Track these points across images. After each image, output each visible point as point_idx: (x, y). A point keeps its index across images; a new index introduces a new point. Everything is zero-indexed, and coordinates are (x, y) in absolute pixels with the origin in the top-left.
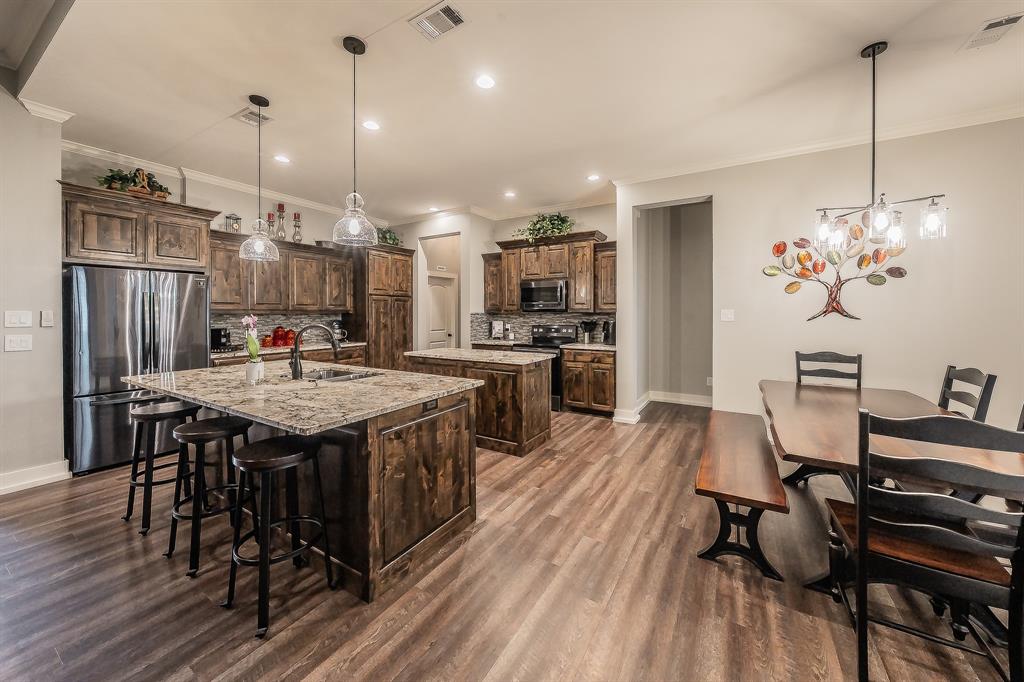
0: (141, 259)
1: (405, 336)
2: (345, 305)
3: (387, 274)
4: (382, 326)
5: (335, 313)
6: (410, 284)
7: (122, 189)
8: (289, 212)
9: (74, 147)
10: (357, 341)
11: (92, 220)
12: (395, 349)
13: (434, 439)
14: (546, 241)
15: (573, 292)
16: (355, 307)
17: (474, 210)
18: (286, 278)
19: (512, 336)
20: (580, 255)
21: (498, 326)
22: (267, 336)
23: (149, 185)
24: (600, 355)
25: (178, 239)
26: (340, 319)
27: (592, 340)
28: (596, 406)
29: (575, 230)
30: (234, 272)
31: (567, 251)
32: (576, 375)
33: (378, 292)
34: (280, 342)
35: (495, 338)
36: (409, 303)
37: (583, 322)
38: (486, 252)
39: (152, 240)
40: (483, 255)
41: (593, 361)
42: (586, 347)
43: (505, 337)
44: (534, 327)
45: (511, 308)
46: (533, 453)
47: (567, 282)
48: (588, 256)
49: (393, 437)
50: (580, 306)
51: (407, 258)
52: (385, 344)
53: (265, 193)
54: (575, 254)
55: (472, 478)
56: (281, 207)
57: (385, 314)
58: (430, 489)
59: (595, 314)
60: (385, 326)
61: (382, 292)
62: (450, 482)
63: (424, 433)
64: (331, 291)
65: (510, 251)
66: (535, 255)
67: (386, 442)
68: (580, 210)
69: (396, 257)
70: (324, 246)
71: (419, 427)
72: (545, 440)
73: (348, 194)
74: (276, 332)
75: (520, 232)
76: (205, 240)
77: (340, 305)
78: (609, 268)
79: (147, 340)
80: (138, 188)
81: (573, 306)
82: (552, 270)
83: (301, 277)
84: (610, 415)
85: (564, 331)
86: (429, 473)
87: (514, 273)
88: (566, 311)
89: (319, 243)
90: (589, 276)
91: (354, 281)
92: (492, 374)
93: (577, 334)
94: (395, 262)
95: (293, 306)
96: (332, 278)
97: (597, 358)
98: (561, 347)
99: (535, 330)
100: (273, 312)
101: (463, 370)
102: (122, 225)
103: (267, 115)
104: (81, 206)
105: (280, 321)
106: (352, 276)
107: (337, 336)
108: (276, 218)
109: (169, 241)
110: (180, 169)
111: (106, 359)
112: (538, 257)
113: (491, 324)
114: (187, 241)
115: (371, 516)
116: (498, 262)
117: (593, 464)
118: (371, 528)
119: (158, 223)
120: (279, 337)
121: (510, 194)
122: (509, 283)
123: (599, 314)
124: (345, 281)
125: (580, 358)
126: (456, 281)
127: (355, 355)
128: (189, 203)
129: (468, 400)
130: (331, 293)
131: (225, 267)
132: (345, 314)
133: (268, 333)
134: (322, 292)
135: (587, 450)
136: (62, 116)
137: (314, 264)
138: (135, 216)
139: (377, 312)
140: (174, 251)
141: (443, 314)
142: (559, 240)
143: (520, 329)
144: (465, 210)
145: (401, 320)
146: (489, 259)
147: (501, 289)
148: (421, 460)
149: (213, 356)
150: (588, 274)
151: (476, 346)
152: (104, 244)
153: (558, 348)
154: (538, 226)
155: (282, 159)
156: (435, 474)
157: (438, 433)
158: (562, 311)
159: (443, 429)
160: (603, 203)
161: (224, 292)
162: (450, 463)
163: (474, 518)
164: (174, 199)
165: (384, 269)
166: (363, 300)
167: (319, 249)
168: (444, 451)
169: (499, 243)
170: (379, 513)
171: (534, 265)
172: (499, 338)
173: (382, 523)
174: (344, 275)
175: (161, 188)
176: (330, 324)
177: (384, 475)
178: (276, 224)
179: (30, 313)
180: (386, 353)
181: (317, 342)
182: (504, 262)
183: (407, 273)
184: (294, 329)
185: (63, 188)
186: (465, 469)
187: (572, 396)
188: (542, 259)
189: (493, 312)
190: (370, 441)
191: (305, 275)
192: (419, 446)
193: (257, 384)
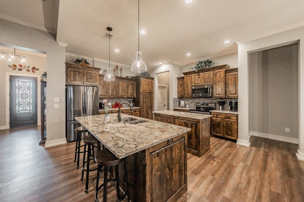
0: (83, 83)
1: (151, 105)
2: (134, 96)
3: (146, 85)
4: (144, 102)
5: (131, 98)
6: (152, 89)
7: (79, 64)
8: (119, 68)
9: (70, 54)
10: (137, 107)
11: (72, 72)
12: (148, 110)
13: (172, 155)
14: (203, 71)
15: (215, 90)
16: (137, 96)
17: (174, 62)
18: (118, 87)
19: (188, 106)
20: (218, 75)
21: (182, 103)
22: (113, 105)
23: (85, 62)
24: (229, 115)
25: (91, 77)
26: (132, 100)
27: (223, 109)
28: (227, 136)
29: (215, 65)
30: (105, 86)
31: (212, 74)
32: (217, 123)
33: (143, 91)
34: (117, 107)
35: (181, 107)
36: (152, 95)
37: (219, 102)
38: (178, 77)
39: (85, 77)
40: (177, 78)
41: (226, 118)
42: (221, 111)
43: (185, 107)
44: (197, 103)
45: (188, 96)
46: (204, 156)
47: (212, 86)
48: (222, 76)
49: (155, 155)
50: (218, 95)
51: (152, 80)
52: (145, 108)
53: (111, 63)
54: (216, 75)
55: (186, 172)
56: (117, 67)
57: (145, 98)
58: (170, 178)
59: (225, 98)
60: (145, 102)
61: (145, 91)
62: (177, 174)
63: (168, 153)
64: (130, 91)
65: (188, 76)
66: (198, 76)
67: (153, 158)
68: (217, 58)
69: (149, 80)
70: (128, 78)
71: (166, 150)
72: (208, 151)
73: (137, 52)
74: (116, 103)
75: (192, 68)
76: (98, 77)
77: (132, 96)
78: (232, 80)
79: (84, 106)
80: (82, 63)
81: (215, 95)
82: (205, 82)
83: (122, 87)
84: (235, 141)
85: (210, 105)
86: (170, 171)
87: (189, 83)
88: (212, 97)
89: (127, 77)
90: (223, 84)
91: (137, 88)
92: (186, 122)
93: (216, 106)
94: (148, 81)
95: (120, 96)
96: (130, 87)
97: (228, 117)
98: (210, 111)
99: (197, 104)
100: (115, 98)
101: (174, 120)
102: (79, 74)
103: (112, 35)
104: (69, 69)
105: (117, 100)
106: (136, 87)
107: (131, 105)
108: (116, 70)
109: (89, 78)
110: (93, 58)
111: (76, 110)
112: (199, 77)
113: (180, 102)
114: (93, 77)
115: (147, 193)
116: (183, 80)
117: (236, 167)
118: (147, 199)
119: (87, 73)
120: (117, 105)
121: (189, 54)
122: (187, 87)
123: (227, 98)
124: (134, 88)
125: (219, 116)
126: (167, 87)
127: (137, 111)
128: (95, 67)
129: (184, 137)
130: (130, 92)
131: (103, 84)
132: (134, 98)
133: (114, 104)
134: (128, 92)
135: (229, 158)
136: (65, 45)
137: (126, 83)
138: (81, 71)
139: (143, 98)
140: (90, 80)
141: (163, 98)
142: (209, 70)
143: (191, 104)
144: (171, 63)
145: (150, 100)
146: (179, 79)
147: (184, 89)
148: (167, 166)
149: (100, 111)
150: (222, 83)
151: (175, 110)
152: (75, 80)
153: (209, 112)
154: (199, 65)
155: (117, 51)
156: (172, 170)
157: (173, 152)
158: (210, 97)
159: (175, 150)
160: (233, 52)
161: (103, 92)
162: (177, 165)
163: (186, 190)
164: (91, 66)
165: (145, 84)
166: (139, 94)
167: (127, 78)
168: (176, 161)
169: (183, 73)
170: (150, 191)
171: (198, 80)
172: (183, 107)
173: (152, 196)
174: (134, 86)
175: (88, 63)
176: (130, 102)
177: (152, 174)
178: (116, 72)
179: (59, 98)
180: (146, 111)
181: (127, 107)
182: (185, 80)
183: (152, 85)
184: (120, 103)
185: (66, 64)
186: (183, 168)
187: (215, 131)
188: (201, 78)
189: (181, 98)
190: (146, 158)
191: (123, 87)
192: (166, 159)
193: (107, 123)
